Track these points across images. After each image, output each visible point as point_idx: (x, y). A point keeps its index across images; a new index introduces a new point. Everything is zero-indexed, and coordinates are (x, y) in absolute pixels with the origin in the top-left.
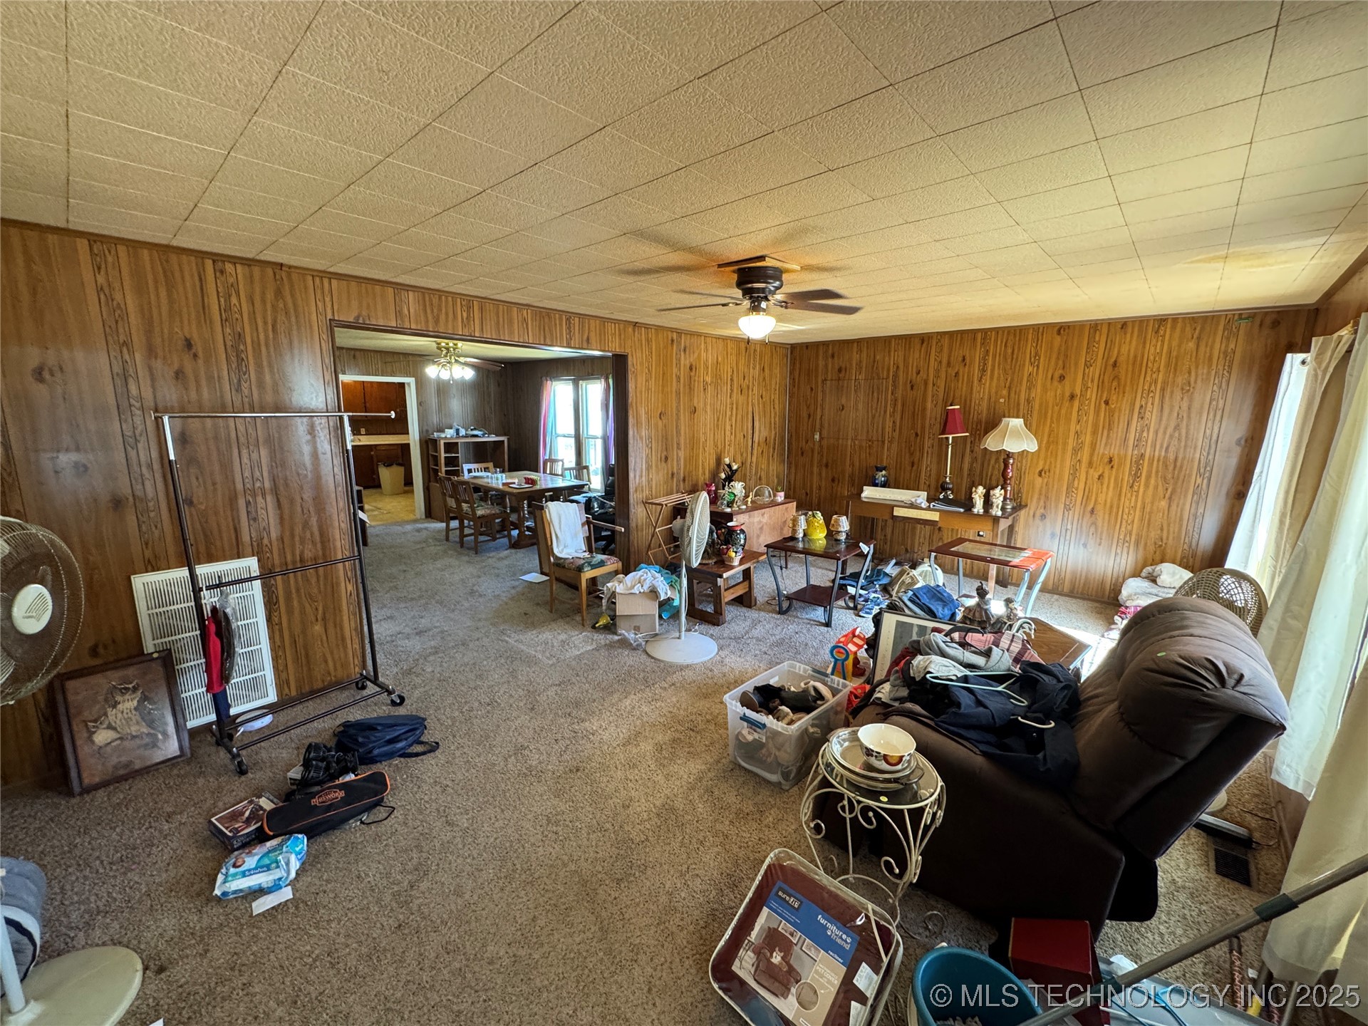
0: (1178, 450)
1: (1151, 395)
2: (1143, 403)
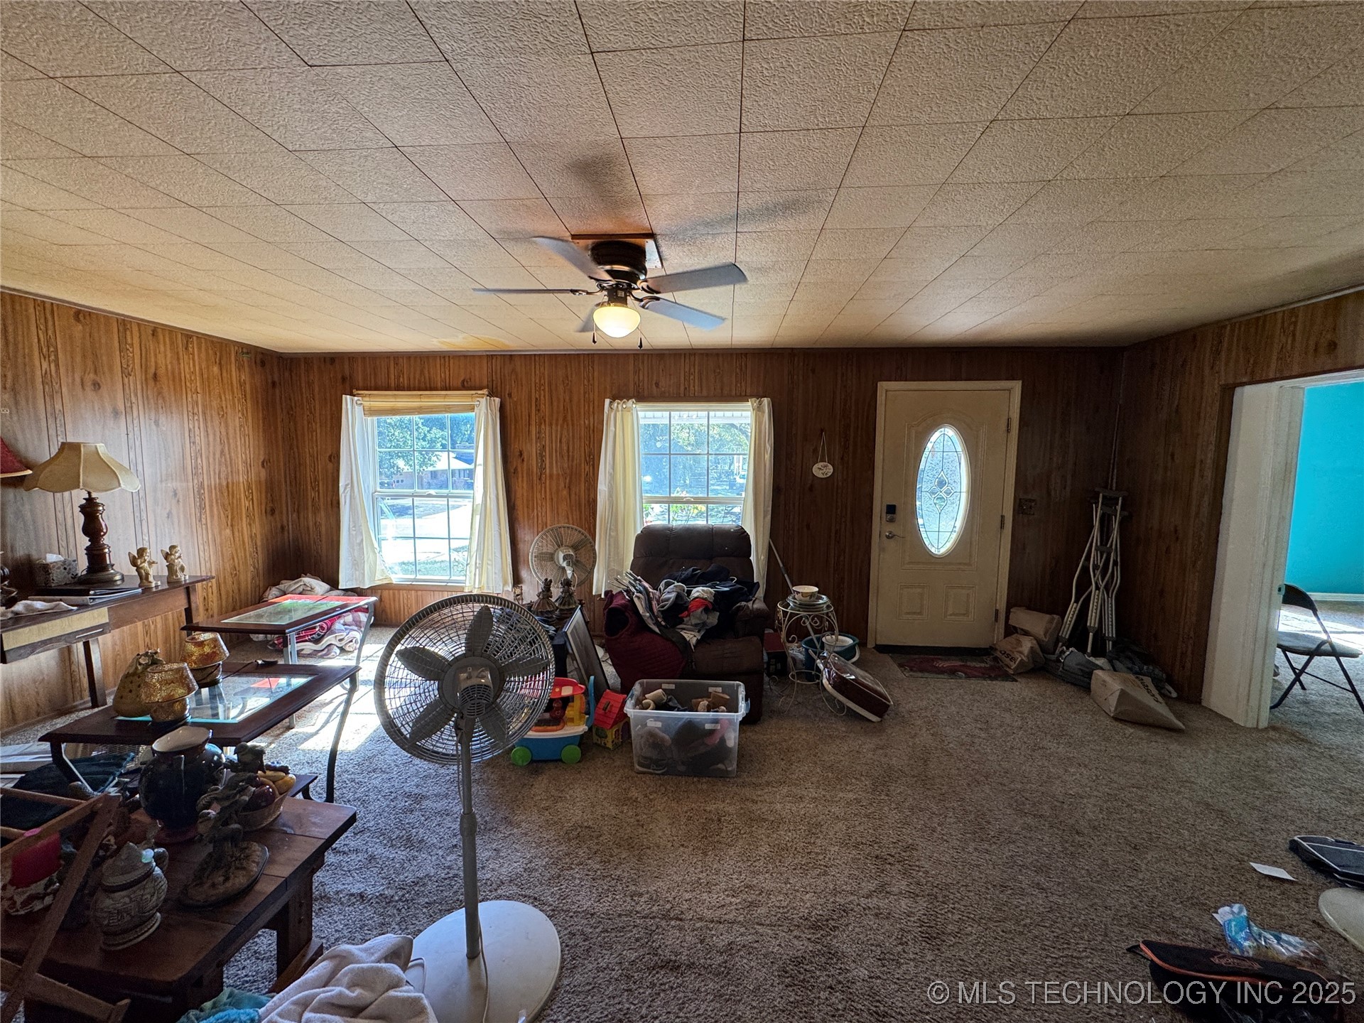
0: (227, 475)
1: (196, 418)
2: (191, 426)
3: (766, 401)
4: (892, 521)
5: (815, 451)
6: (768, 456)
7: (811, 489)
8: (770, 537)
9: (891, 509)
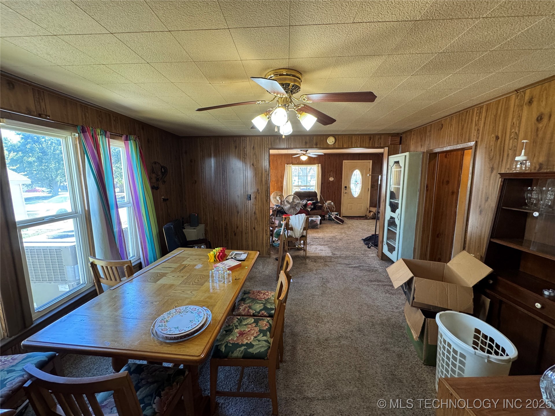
3: (320, 165)
4: (346, 190)
5: (330, 175)
6: (320, 176)
7: (329, 183)
8: (321, 193)
9: (346, 187)
